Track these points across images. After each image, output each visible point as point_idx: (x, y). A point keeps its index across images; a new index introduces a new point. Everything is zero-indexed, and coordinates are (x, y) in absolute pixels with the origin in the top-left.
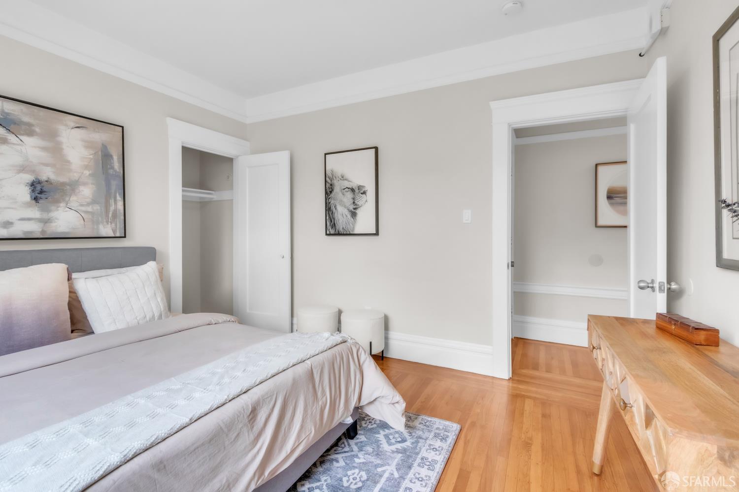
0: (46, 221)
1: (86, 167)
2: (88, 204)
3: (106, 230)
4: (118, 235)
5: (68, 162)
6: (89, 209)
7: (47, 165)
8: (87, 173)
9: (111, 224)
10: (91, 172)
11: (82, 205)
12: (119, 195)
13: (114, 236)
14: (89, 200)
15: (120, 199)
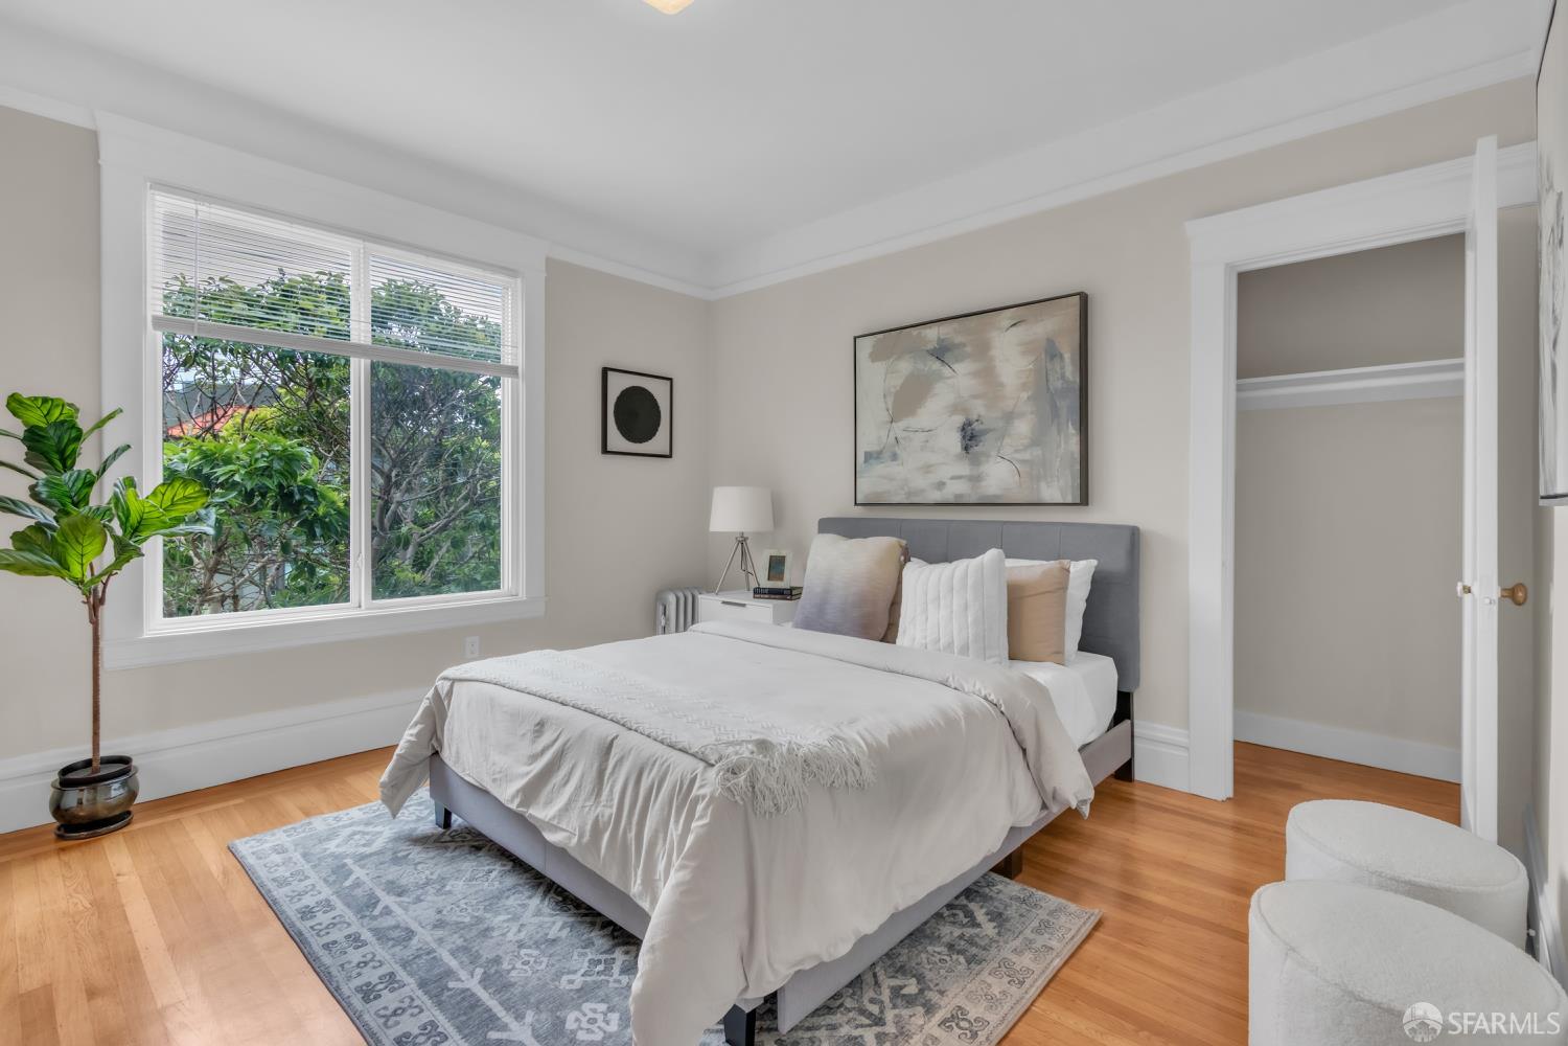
0: (975, 479)
1: (1024, 386)
2: (1026, 448)
3: (1051, 493)
4: (1069, 500)
5: (1002, 385)
6: (1027, 456)
7: (975, 397)
8: (1025, 395)
9: (1058, 481)
10: (1030, 393)
11: (1017, 451)
12: (1072, 424)
13: (1062, 502)
14: (1026, 442)
15: (1073, 432)
